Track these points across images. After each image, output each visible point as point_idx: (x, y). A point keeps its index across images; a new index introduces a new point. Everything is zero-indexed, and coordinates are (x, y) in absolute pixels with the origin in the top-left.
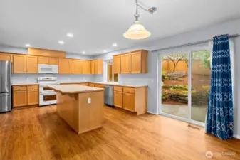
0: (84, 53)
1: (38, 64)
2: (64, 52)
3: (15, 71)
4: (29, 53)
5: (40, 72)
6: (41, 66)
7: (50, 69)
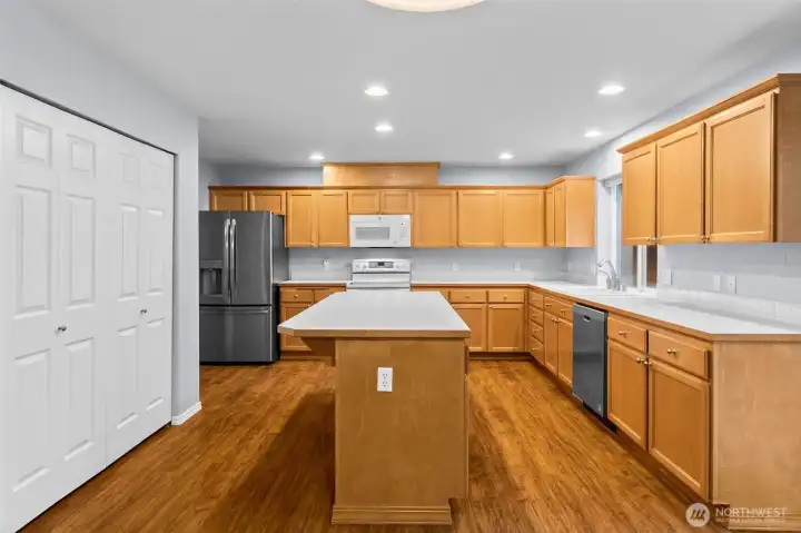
0: (506, 156)
1: (348, 214)
2: (438, 165)
3: (291, 243)
4: (326, 183)
5: (355, 243)
6: (357, 221)
7: (385, 233)
